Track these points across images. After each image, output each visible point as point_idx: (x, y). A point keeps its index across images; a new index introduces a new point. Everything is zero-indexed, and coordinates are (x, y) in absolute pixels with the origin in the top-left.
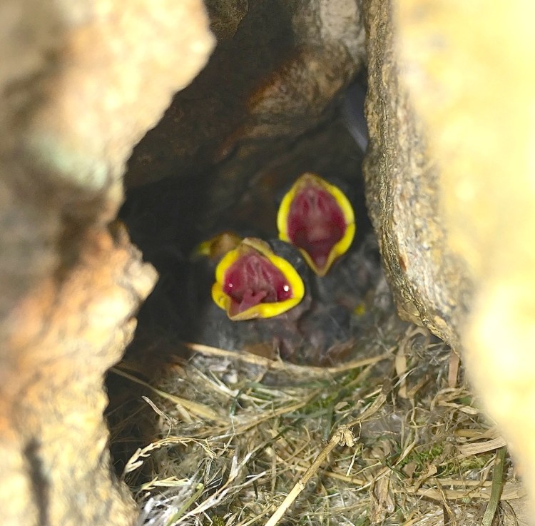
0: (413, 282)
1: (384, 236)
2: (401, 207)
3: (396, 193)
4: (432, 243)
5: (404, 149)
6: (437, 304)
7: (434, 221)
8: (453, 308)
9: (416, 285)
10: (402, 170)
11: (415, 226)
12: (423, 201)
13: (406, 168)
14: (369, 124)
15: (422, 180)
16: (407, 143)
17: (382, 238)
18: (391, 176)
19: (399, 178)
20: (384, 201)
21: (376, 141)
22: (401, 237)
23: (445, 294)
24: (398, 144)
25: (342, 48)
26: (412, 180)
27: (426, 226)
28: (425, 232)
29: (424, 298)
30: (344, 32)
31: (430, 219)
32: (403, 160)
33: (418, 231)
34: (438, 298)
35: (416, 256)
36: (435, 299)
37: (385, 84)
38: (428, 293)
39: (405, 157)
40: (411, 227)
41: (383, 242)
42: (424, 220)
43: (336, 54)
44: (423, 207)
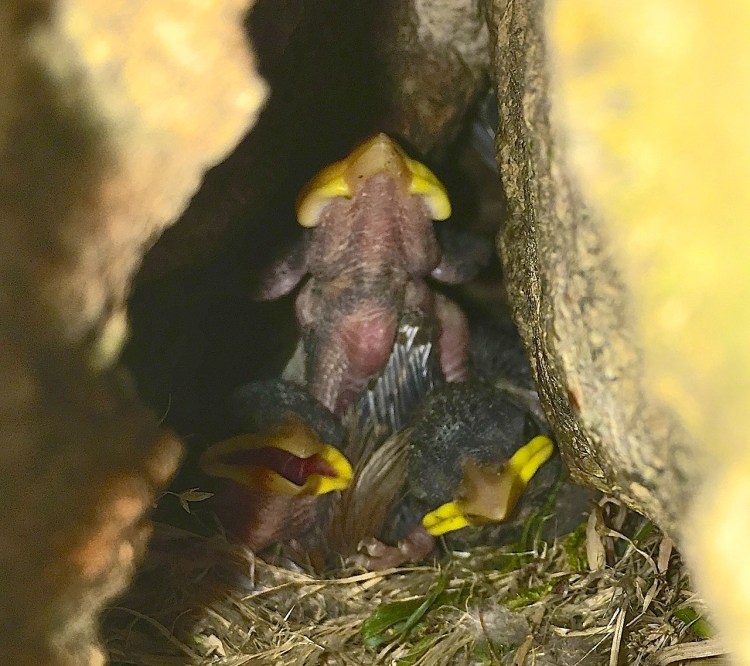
0: (593, 430)
1: (540, 355)
2: (567, 314)
3: (556, 292)
4: (621, 369)
5: (566, 224)
6: (634, 465)
7: (622, 336)
8: (660, 471)
9: (599, 434)
10: (564, 257)
11: (590, 344)
12: (600, 305)
13: (570, 254)
14: (505, 178)
15: (597, 273)
16: (569, 216)
17: (536, 356)
18: (546, 264)
19: (560, 269)
20: (538, 299)
21: (517, 203)
22: (568, 359)
23: (647, 450)
24: (556, 216)
25: (453, 57)
26: (582, 274)
27: (607, 344)
28: (607, 353)
29: (612, 455)
30: (455, 31)
31: (614, 332)
32: (565, 241)
33: (596, 353)
34: (636, 456)
35: (595, 389)
36: (631, 458)
37: (528, 124)
38: (620, 448)
39: (569, 237)
40: (585, 344)
41: (538, 362)
42: (605, 335)
43: (444, 66)
44: (601, 314)
